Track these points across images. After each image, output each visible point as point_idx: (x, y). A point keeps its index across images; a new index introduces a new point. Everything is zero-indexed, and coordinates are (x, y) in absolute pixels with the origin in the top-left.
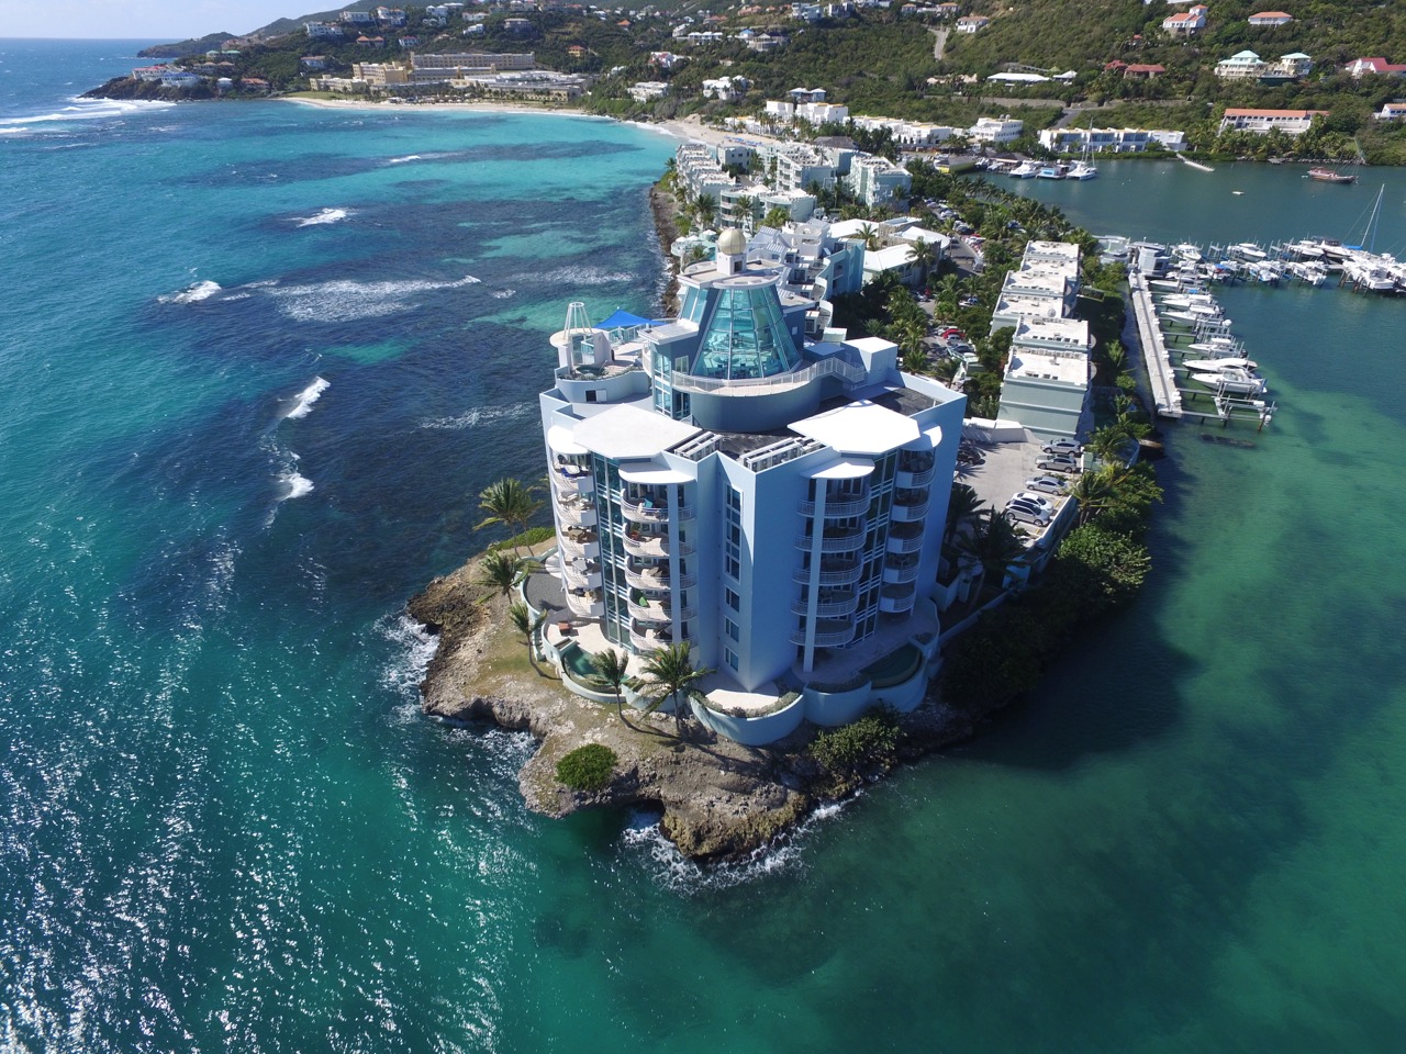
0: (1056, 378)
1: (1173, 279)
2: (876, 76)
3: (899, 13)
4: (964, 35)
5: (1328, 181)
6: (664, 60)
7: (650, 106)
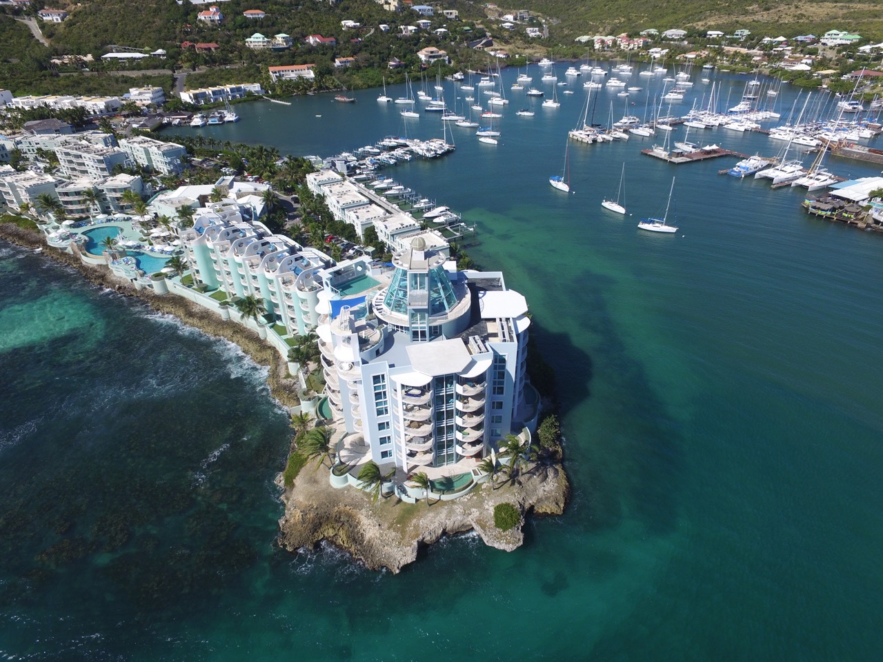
5: (345, 102)
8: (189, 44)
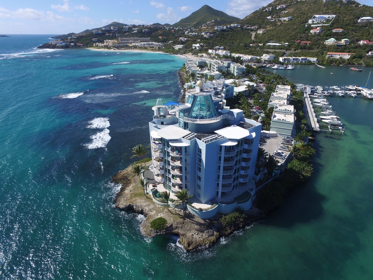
0: (286, 120)
1: (316, 95)
2: (237, 44)
3: (242, 28)
4: (259, 34)
5: (356, 71)
6: (183, 39)
7: (179, 51)
8: (299, 41)
